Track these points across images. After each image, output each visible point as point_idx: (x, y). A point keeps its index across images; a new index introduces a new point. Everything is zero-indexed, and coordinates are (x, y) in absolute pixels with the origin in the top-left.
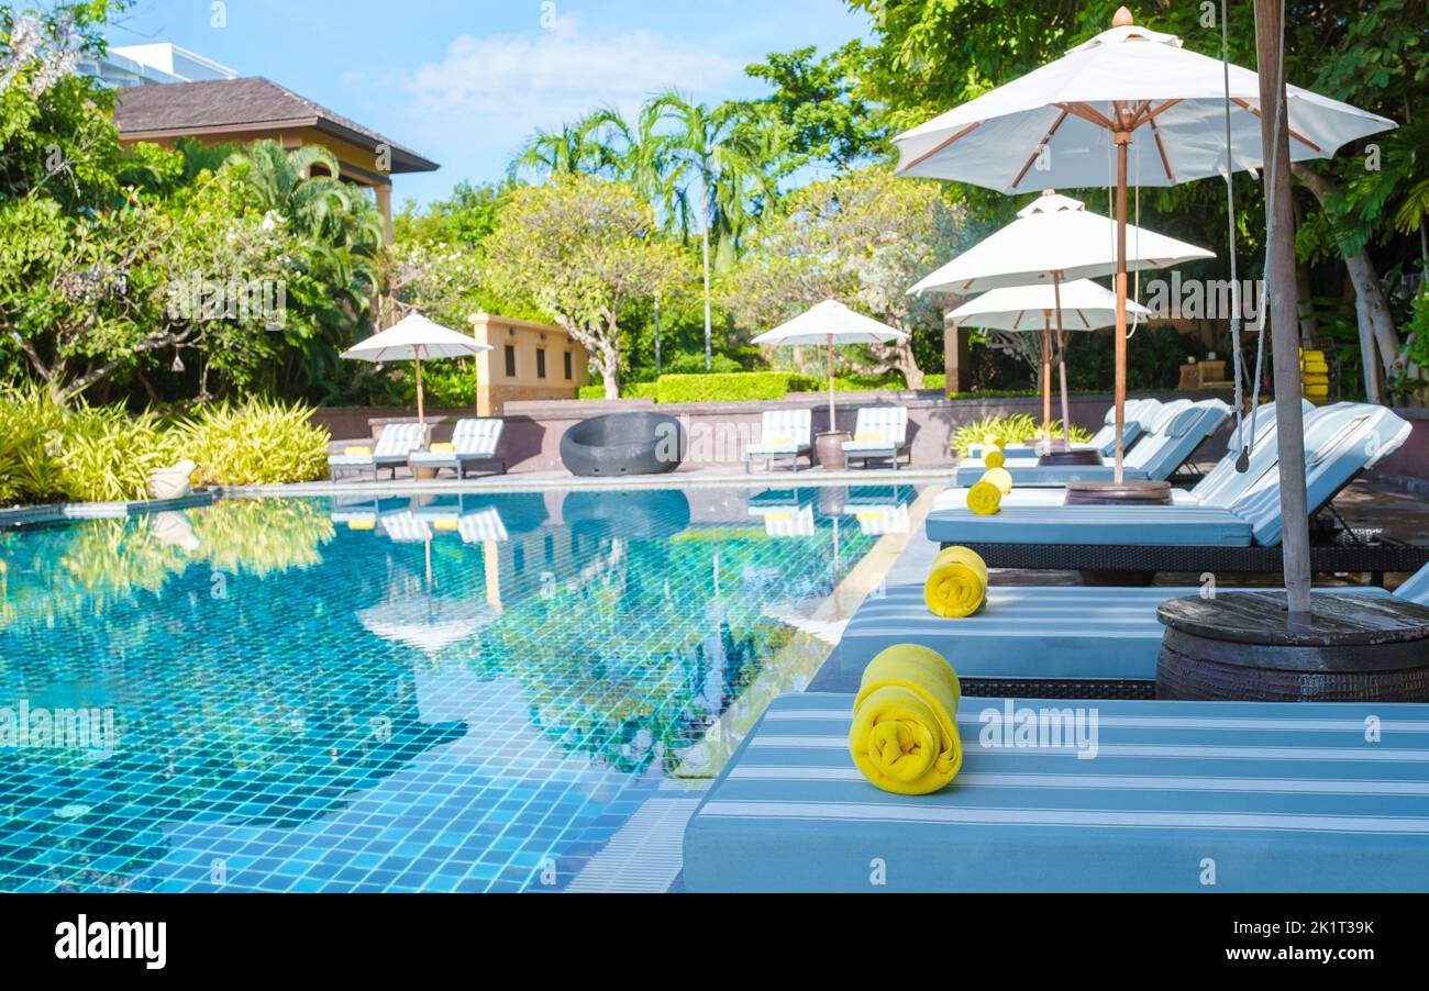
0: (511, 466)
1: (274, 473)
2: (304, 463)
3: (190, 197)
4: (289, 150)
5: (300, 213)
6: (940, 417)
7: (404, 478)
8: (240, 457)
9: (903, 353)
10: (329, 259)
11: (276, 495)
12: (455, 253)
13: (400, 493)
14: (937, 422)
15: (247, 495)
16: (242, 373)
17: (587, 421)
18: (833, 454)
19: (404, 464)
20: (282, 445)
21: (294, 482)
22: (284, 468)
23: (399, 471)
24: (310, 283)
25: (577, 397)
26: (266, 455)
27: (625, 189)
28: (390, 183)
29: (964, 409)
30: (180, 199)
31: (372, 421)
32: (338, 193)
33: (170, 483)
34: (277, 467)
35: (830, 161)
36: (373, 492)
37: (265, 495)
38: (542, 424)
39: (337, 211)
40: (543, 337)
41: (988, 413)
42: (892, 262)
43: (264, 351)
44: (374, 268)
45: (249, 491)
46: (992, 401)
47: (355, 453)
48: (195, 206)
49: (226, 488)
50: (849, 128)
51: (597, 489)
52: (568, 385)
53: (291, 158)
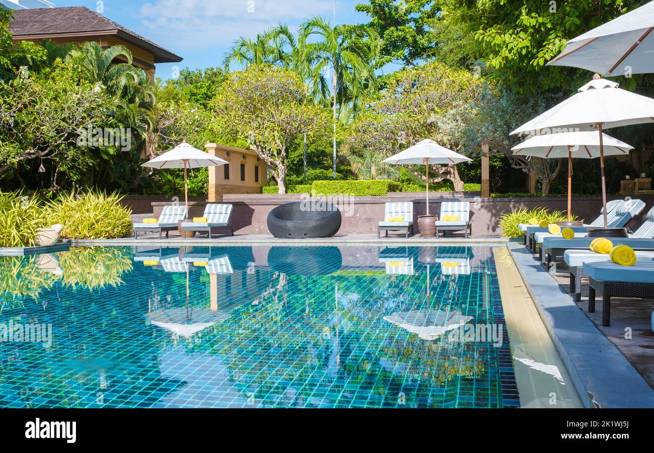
0: (235, 231)
1: (101, 232)
2: (118, 227)
3: (50, 73)
4: (104, 48)
5: (110, 84)
6: (486, 208)
7: (173, 236)
8: (82, 223)
9: (452, 170)
10: (126, 110)
11: (102, 245)
12: (194, 109)
13: (171, 245)
14: (484, 211)
15: (86, 244)
16: (75, 175)
17: (282, 206)
18: (427, 228)
19: (175, 228)
20: (106, 216)
21: (113, 238)
22: (107, 230)
23: (171, 233)
24: (116, 124)
25: (261, 193)
26: (97, 221)
27: (293, 74)
28: (154, 68)
29: (500, 204)
30: (45, 74)
31: (153, 203)
32: (132, 73)
33: (48, 237)
34: (103, 229)
35: (403, 60)
36: (159, 244)
37: (96, 244)
38: (253, 207)
39: (131, 83)
40: (244, 157)
41: (514, 207)
42: (458, 118)
43: (91, 162)
44: (151, 116)
45: (87, 242)
46: (517, 199)
47: (147, 222)
48: (53, 79)
49: (73, 240)
50: (415, 42)
51: (291, 245)
52: (257, 185)
53: (106, 52)
